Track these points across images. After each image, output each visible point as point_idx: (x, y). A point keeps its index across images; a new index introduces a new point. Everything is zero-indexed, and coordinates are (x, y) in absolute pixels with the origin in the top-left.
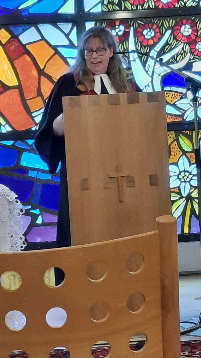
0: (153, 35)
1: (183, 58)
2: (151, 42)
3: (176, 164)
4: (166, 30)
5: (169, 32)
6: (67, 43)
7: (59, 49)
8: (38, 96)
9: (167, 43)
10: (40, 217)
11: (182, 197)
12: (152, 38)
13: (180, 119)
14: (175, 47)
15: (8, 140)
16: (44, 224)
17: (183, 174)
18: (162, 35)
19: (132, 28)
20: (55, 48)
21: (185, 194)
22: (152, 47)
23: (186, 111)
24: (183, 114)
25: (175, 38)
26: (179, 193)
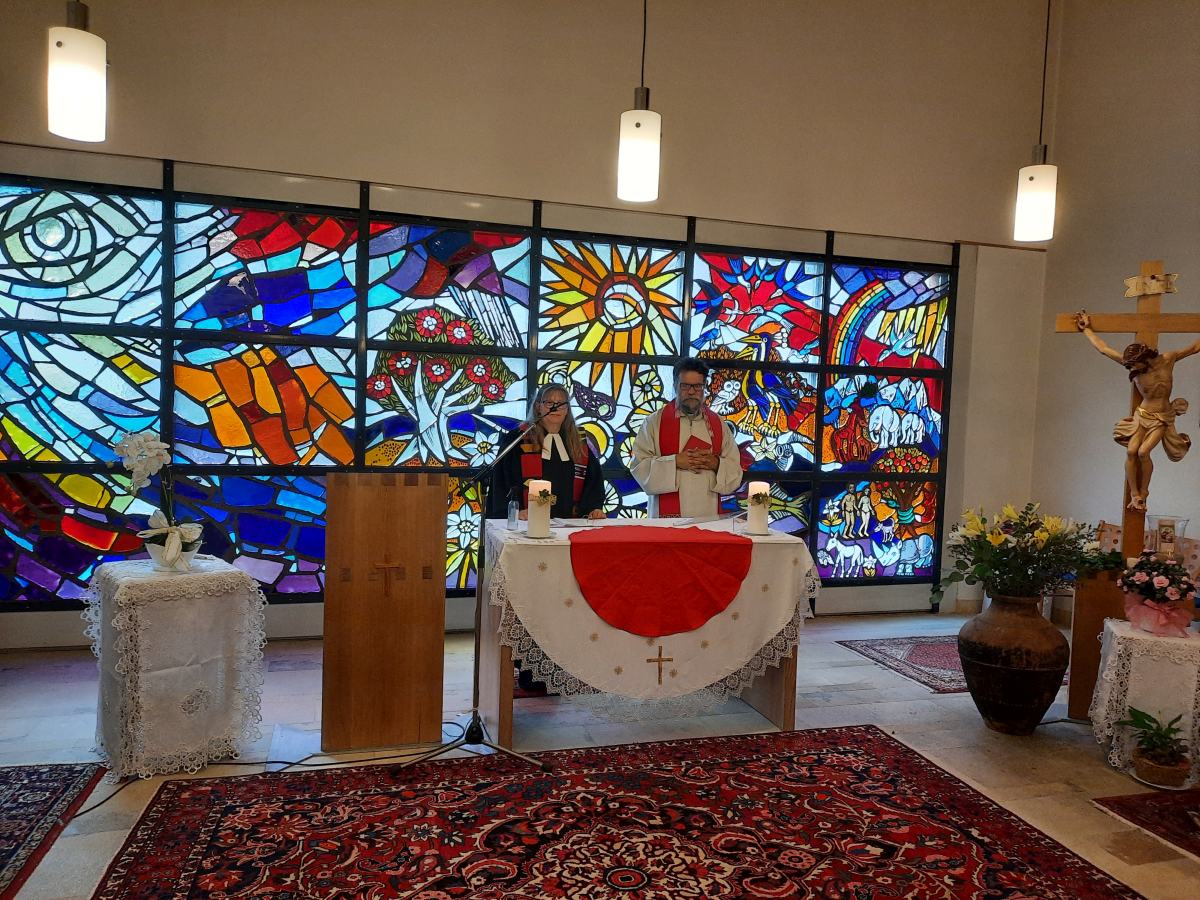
0: (443, 371)
1: (474, 400)
2: (440, 379)
3: (457, 513)
4: (458, 368)
5: (460, 371)
6: (343, 370)
7: (334, 377)
8: (304, 427)
9: (457, 382)
10: (295, 565)
11: (460, 549)
12: (441, 375)
13: (466, 465)
14: (467, 387)
15: (263, 475)
16: (299, 572)
17: (464, 524)
18: (453, 373)
19: (420, 362)
20: (329, 375)
21: (464, 546)
22: (441, 385)
23: (473, 456)
24: (470, 460)
25: (467, 378)
26: (458, 544)
